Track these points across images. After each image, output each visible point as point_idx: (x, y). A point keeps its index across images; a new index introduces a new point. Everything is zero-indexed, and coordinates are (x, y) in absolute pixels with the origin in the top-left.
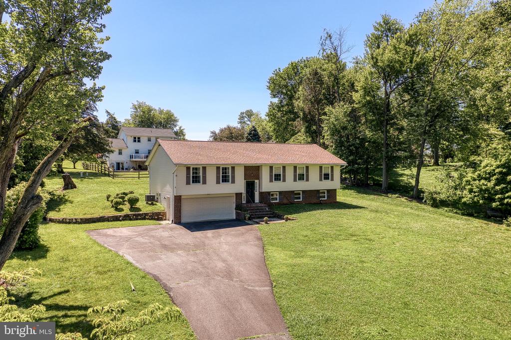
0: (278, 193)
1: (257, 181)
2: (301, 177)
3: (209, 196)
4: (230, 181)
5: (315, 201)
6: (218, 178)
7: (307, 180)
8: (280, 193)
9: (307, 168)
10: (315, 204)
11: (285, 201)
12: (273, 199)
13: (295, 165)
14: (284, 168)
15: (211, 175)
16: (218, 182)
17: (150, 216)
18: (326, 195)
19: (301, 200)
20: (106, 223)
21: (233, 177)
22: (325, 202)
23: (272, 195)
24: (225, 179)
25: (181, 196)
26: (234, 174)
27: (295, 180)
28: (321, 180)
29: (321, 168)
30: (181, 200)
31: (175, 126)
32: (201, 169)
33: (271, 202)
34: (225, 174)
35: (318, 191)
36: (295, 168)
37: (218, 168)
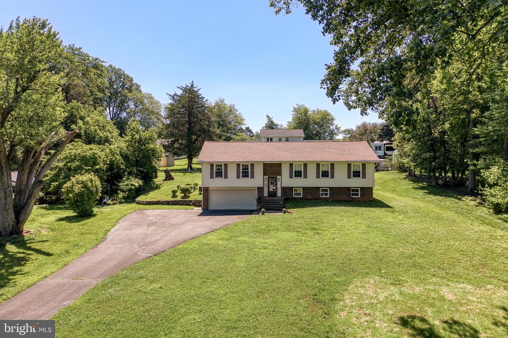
0: (302, 189)
1: (279, 177)
2: (325, 174)
3: (231, 189)
4: (250, 176)
5: (346, 198)
6: (238, 173)
7: (333, 177)
8: (304, 189)
9: (332, 165)
10: (345, 201)
11: (309, 197)
12: (296, 194)
13: (318, 162)
15: (232, 171)
16: (238, 177)
17: (193, 203)
18: (359, 193)
19: (328, 196)
20: (160, 206)
21: (253, 173)
22: (357, 200)
23: (296, 190)
24: (245, 175)
25: (208, 188)
26: (254, 170)
27: (318, 177)
28: (349, 177)
29: (349, 165)
30: (208, 191)
31: (332, 125)
32: (223, 166)
33: (294, 196)
34: (245, 171)
35: (349, 189)
36: (318, 165)
37: (238, 165)
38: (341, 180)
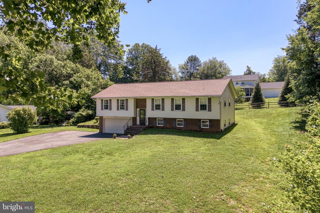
2: (178, 107)
5: (198, 129)
6: (118, 106)
7: (184, 110)
8: (164, 119)
9: (184, 100)
10: (197, 131)
11: (168, 126)
12: (159, 124)
13: (173, 97)
14: (163, 100)
15: (114, 104)
16: (118, 109)
18: (208, 124)
19: (183, 126)
22: (206, 130)
23: (158, 120)
24: (122, 108)
26: (128, 104)
27: (172, 110)
28: (197, 110)
29: (197, 100)
30: (103, 119)
32: (109, 100)
33: (157, 125)
34: (122, 104)
35: (199, 120)
36: (172, 100)
37: (118, 100)
38: (190, 112)
